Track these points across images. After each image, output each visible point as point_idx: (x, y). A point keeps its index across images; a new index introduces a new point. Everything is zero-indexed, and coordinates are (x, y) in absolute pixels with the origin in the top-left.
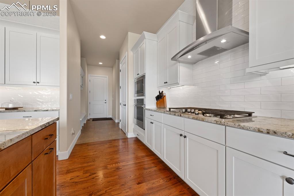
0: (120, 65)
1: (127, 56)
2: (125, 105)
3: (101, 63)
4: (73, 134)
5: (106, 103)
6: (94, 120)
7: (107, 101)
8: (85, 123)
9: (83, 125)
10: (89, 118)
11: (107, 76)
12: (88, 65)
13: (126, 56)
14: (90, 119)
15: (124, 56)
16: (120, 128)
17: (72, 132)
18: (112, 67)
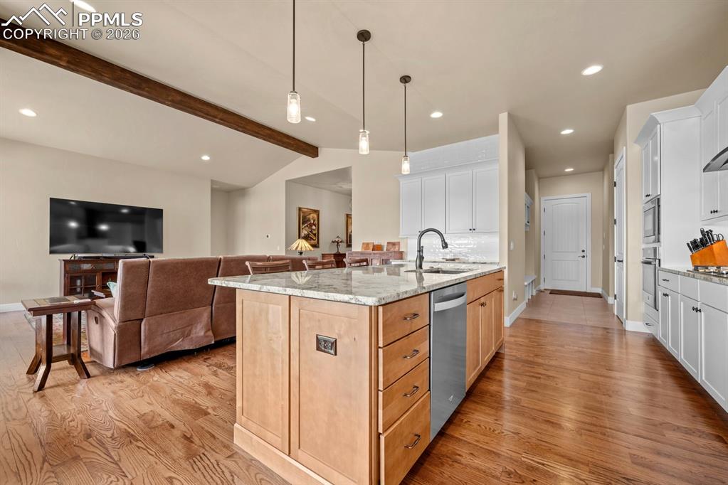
0: (615, 170)
1: (624, 156)
2: (622, 261)
3: (569, 170)
4: (515, 299)
5: (584, 257)
6: (553, 292)
7: (589, 253)
8: (534, 294)
9: (530, 298)
10: (542, 288)
11: (589, 195)
12: (539, 178)
13: (622, 157)
14: (545, 290)
15: (620, 157)
16: (614, 314)
17: (514, 296)
18: (602, 170)
